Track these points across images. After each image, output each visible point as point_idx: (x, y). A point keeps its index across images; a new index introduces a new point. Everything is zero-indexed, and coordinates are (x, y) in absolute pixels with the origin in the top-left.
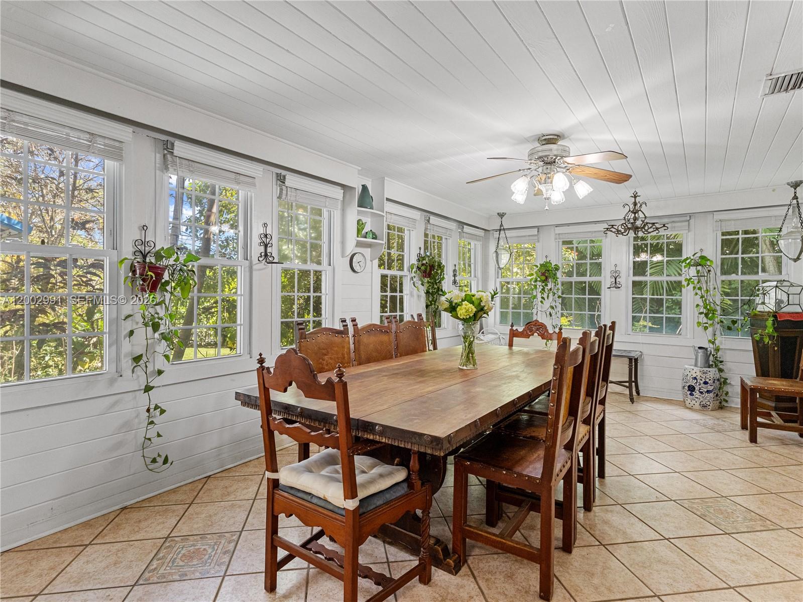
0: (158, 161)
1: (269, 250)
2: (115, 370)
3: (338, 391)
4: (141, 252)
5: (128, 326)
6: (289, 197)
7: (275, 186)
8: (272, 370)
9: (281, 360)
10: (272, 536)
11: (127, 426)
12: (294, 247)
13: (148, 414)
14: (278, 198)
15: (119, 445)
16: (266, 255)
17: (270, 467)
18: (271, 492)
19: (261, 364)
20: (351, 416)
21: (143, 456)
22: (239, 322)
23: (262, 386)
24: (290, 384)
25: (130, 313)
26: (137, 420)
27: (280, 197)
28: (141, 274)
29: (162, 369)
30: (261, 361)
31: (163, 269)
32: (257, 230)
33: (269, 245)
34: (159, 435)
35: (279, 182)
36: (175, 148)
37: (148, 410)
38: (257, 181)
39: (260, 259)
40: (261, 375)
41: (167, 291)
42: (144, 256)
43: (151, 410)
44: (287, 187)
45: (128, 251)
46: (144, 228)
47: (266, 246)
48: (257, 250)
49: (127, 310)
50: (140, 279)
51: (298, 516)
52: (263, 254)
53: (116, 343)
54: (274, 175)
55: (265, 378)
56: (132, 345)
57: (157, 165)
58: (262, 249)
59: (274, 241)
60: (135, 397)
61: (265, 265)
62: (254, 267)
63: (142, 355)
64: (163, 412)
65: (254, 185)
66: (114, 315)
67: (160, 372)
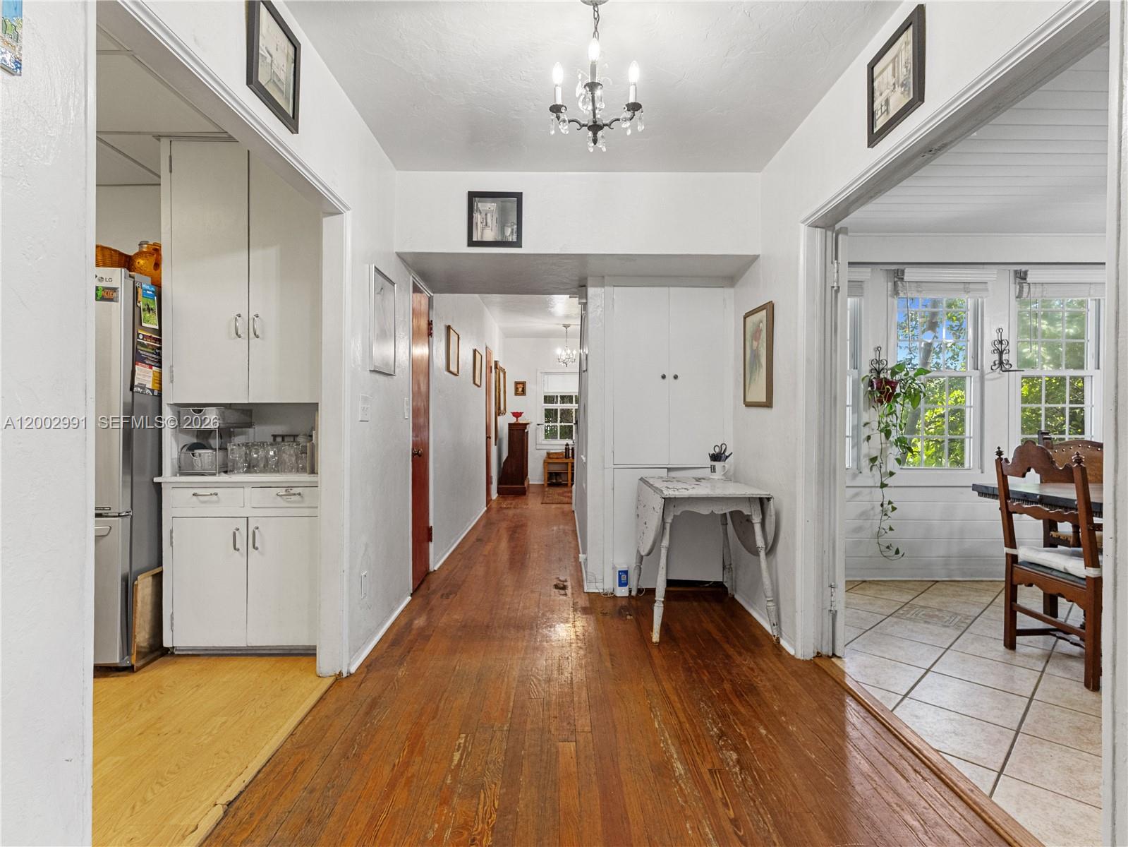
0: (889, 289)
1: (1005, 357)
2: (855, 467)
3: (1077, 475)
4: (876, 369)
5: (866, 432)
6: (1032, 296)
7: (1012, 286)
8: (1010, 461)
9: (1019, 451)
10: (1011, 602)
11: (864, 515)
12: (1039, 349)
13: (881, 508)
14: (1017, 297)
15: (858, 529)
16: (1001, 363)
17: (1008, 544)
18: (1010, 566)
19: (1000, 456)
20: (1092, 500)
21: (878, 543)
22: (967, 434)
23: (1001, 475)
24: (1029, 470)
25: (868, 421)
26: (872, 512)
27: (1019, 296)
28: (878, 388)
29: (894, 471)
30: (1000, 453)
31: (896, 383)
32: (990, 336)
33: (1005, 352)
34: (891, 529)
35: (1018, 280)
36: (906, 274)
37: (882, 505)
38: (990, 286)
39: (993, 367)
40: (1000, 465)
41: (897, 402)
42: (879, 373)
43: (885, 506)
44: (1029, 284)
45: (866, 370)
46: (878, 349)
47: (1001, 353)
48: (989, 358)
49: (865, 418)
50: (878, 392)
51: (1039, 586)
52: (997, 362)
53: (856, 445)
54: (1012, 274)
55: (1003, 467)
56: (869, 448)
57: (889, 293)
58: (996, 357)
59: (1012, 347)
60: (871, 493)
61: (999, 373)
62: (986, 377)
63: (876, 457)
64: (894, 509)
65: (987, 290)
66: (856, 423)
67: (891, 474)
